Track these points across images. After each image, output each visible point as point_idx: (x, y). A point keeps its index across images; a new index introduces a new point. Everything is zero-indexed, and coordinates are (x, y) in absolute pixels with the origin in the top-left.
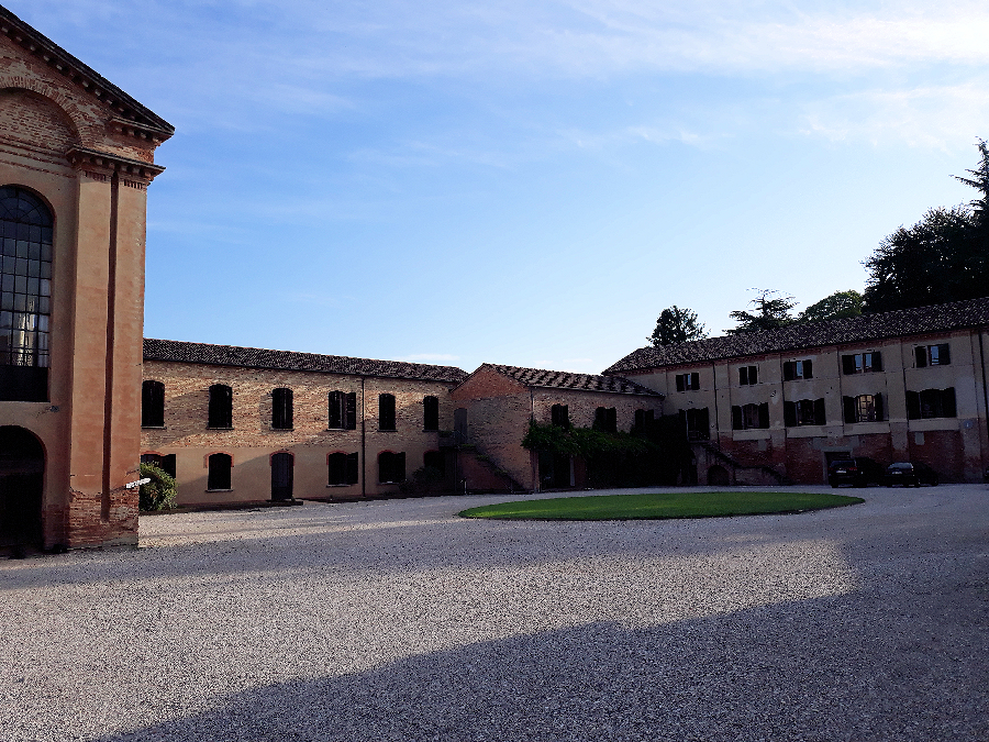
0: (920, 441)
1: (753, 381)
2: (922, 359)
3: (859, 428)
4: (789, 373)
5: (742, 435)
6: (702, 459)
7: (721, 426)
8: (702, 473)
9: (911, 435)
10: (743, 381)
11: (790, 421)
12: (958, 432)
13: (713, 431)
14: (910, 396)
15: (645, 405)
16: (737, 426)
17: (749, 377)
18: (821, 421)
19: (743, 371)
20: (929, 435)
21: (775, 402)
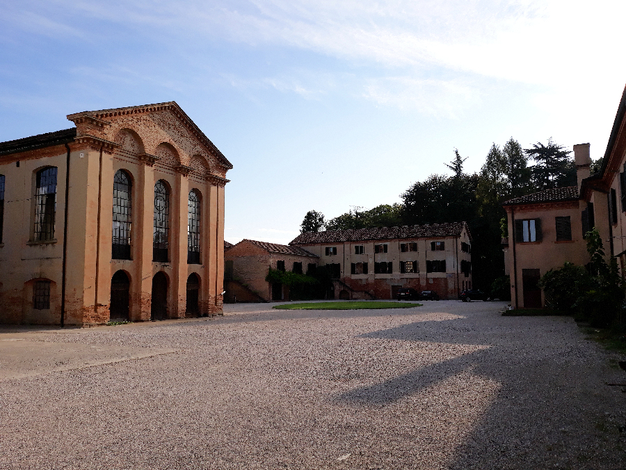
0: (431, 282)
1: (361, 252)
2: (434, 247)
3: (406, 275)
4: (378, 250)
5: (354, 277)
6: (337, 287)
7: (346, 273)
8: (337, 293)
9: (427, 279)
10: (357, 253)
11: (377, 271)
12: (446, 279)
13: (342, 274)
14: (428, 262)
15: (312, 261)
16: (353, 272)
17: (359, 250)
18: (390, 272)
19: (356, 247)
20: (434, 279)
21: (371, 262)
